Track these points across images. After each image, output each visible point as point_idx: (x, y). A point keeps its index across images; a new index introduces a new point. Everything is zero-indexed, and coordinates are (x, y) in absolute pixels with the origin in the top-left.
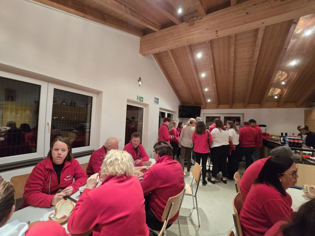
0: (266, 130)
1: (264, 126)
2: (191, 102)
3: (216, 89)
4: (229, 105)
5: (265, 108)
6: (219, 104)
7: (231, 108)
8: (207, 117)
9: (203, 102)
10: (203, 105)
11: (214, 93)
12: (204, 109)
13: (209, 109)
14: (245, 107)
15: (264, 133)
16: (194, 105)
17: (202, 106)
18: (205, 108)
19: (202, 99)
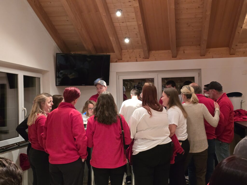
0: (241, 103)
1: (238, 95)
2: (85, 45)
3: (139, 14)
4: (170, 51)
5: (238, 56)
6: (150, 49)
7: (175, 57)
8: (124, 81)
9: (114, 45)
10: (114, 52)
11: (136, 23)
12: (116, 62)
13: (128, 61)
14: (203, 55)
15: (238, 111)
16: (94, 53)
17: (112, 55)
18: (120, 60)
19: (111, 38)
